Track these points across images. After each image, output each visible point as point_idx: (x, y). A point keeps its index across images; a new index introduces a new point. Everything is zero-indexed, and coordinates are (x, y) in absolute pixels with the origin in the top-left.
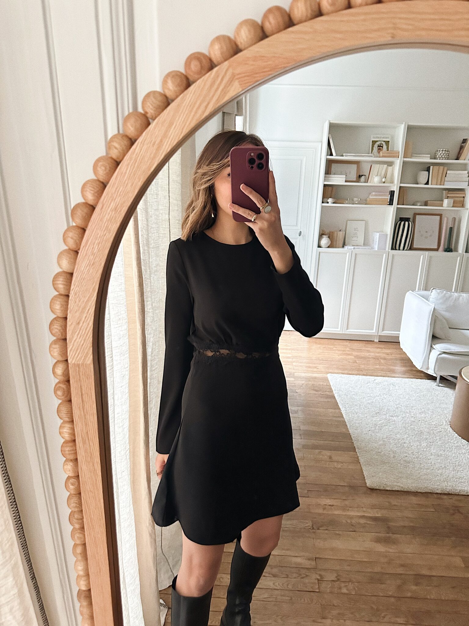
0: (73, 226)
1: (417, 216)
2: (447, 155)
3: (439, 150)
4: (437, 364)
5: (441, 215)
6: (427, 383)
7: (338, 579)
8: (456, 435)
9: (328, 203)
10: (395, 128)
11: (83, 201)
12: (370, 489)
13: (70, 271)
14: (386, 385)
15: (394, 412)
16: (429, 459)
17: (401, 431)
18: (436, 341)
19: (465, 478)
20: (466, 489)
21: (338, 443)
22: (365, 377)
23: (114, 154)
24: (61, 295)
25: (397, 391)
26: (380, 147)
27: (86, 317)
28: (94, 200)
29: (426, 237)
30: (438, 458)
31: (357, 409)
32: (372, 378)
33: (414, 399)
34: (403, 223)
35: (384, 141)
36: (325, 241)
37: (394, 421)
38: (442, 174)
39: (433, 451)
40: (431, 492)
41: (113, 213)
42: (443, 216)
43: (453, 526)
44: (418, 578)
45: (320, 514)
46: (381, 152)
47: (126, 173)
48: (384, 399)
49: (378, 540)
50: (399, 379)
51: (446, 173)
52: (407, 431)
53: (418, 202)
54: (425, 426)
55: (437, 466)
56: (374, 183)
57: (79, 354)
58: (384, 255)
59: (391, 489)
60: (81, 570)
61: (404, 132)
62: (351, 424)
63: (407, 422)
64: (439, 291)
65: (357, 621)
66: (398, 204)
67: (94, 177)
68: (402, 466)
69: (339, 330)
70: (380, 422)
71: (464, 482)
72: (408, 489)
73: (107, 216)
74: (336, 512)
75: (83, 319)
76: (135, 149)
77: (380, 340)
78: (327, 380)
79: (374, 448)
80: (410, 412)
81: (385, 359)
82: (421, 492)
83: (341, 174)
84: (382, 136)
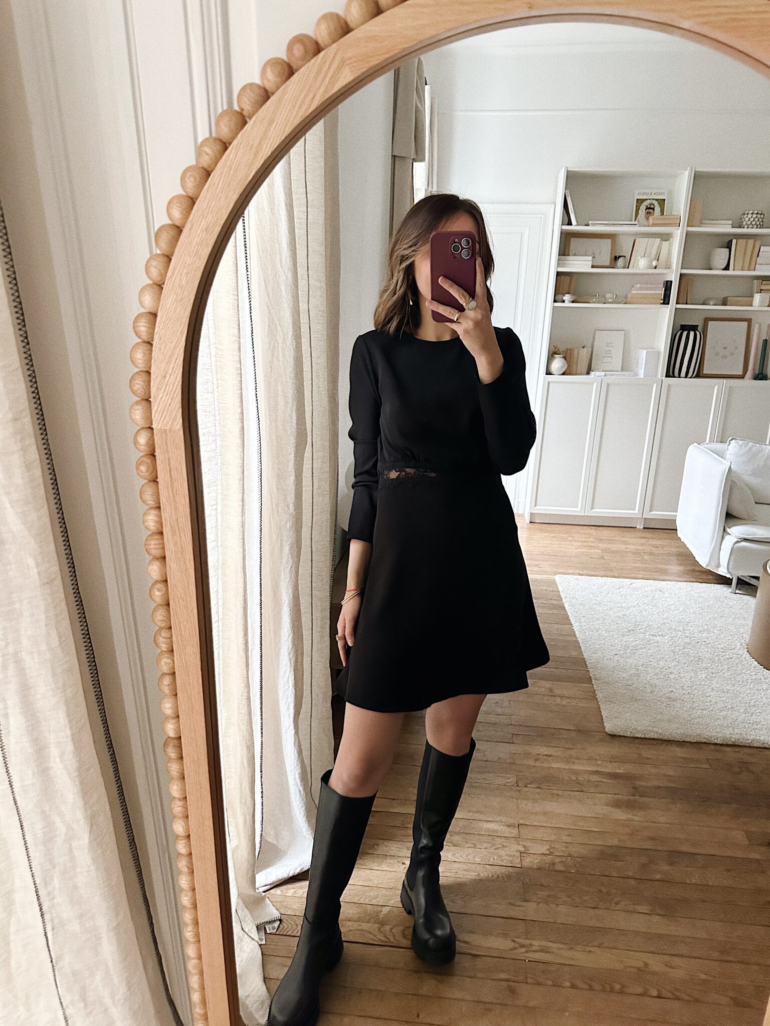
0: (157, 254)
1: (710, 323)
2: (761, 220)
3: (747, 212)
4: (732, 557)
5: (749, 321)
6: (717, 589)
7: (551, 852)
8: (756, 663)
9: (564, 301)
10: (676, 176)
11: (170, 222)
12: (610, 735)
13: (153, 311)
14: (649, 592)
15: (659, 630)
16: (707, 697)
17: (668, 657)
18: (731, 522)
19: (762, 723)
20: (762, 738)
21: (563, 671)
22: (616, 579)
23: (206, 161)
24: (144, 342)
25: (667, 600)
26: (650, 209)
27: (173, 368)
28: (182, 219)
29: (725, 357)
30: (723, 695)
31: (598, 624)
32: (628, 581)
33: (692, 611)
34: (685, 333)
36: (558, 364)
37: (657, 642)
38: (752, 252)
39: (715, 685)
40: (707, 742)
41: (205, 233)
42: (753, 322)
43: (736, 789)
44: (674, 856)
45: (529, 767)
46: (651, 218)
47: (218, 184)
48: (644, 611)
49: (617, 804)
50: (670, 582)
51: (759, 251)
52: (677, 656)
53: (710, 298)
54: (706, 650)
55: (719, 706)
56: (640, 269)
57: (165, 418)
58: (655, 385)
59: (643, 736)
60: (169, 708)
61: (689, 184)
62: (588, 646)
63: (677, 643)
64: (741, 442)
65: (576, 907)
66: (677, 303)
67: (181, 192)
68: (664, 705)
69: (579, 509)
70: (635, 643)
71: (761, 729)
72: (670, 736)
73: (196, 239)
74: (555, 766)
75: (170, 372)
76: (230, 154)
77: (647, 526)
78: (554, 583)
79: (622, 679)
80: (684, 629)
81: (651, 554)
82: (690, 742)
83: (585, 254)
84: (653, 191)
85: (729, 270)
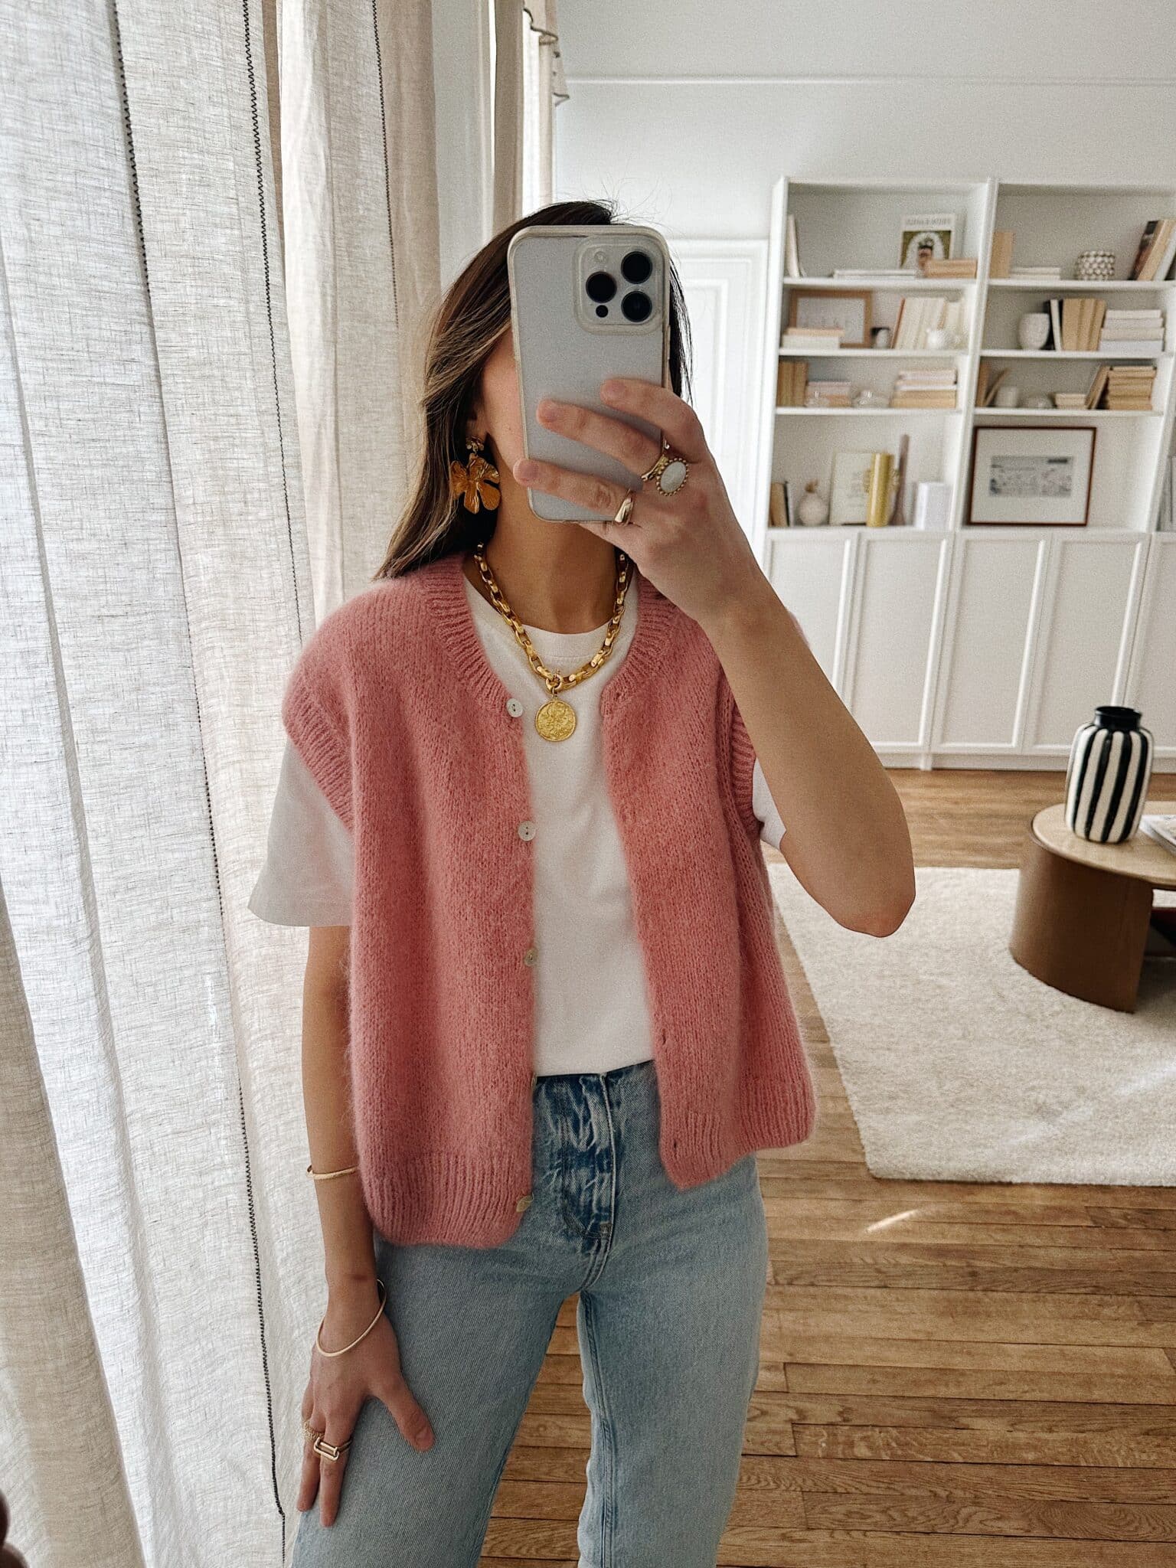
2: (1109, 266)
3: (1087, 253)
7: (844, 1420)
10: (965, 193)
26: (926, 248)
35: (937, 232)
44: (1054, 1412)
46: (929, 263)
49: (948, 1310)
51: (1104, 318)
56: (912, 350)
58: (944, 543)
61: (990, 204)
65: (897, 1533)
66: (977, 405)
77: (937, 766)
81: (949, 815)
83: (823, 326)
84: (931, 217)
85: (1054, 349)
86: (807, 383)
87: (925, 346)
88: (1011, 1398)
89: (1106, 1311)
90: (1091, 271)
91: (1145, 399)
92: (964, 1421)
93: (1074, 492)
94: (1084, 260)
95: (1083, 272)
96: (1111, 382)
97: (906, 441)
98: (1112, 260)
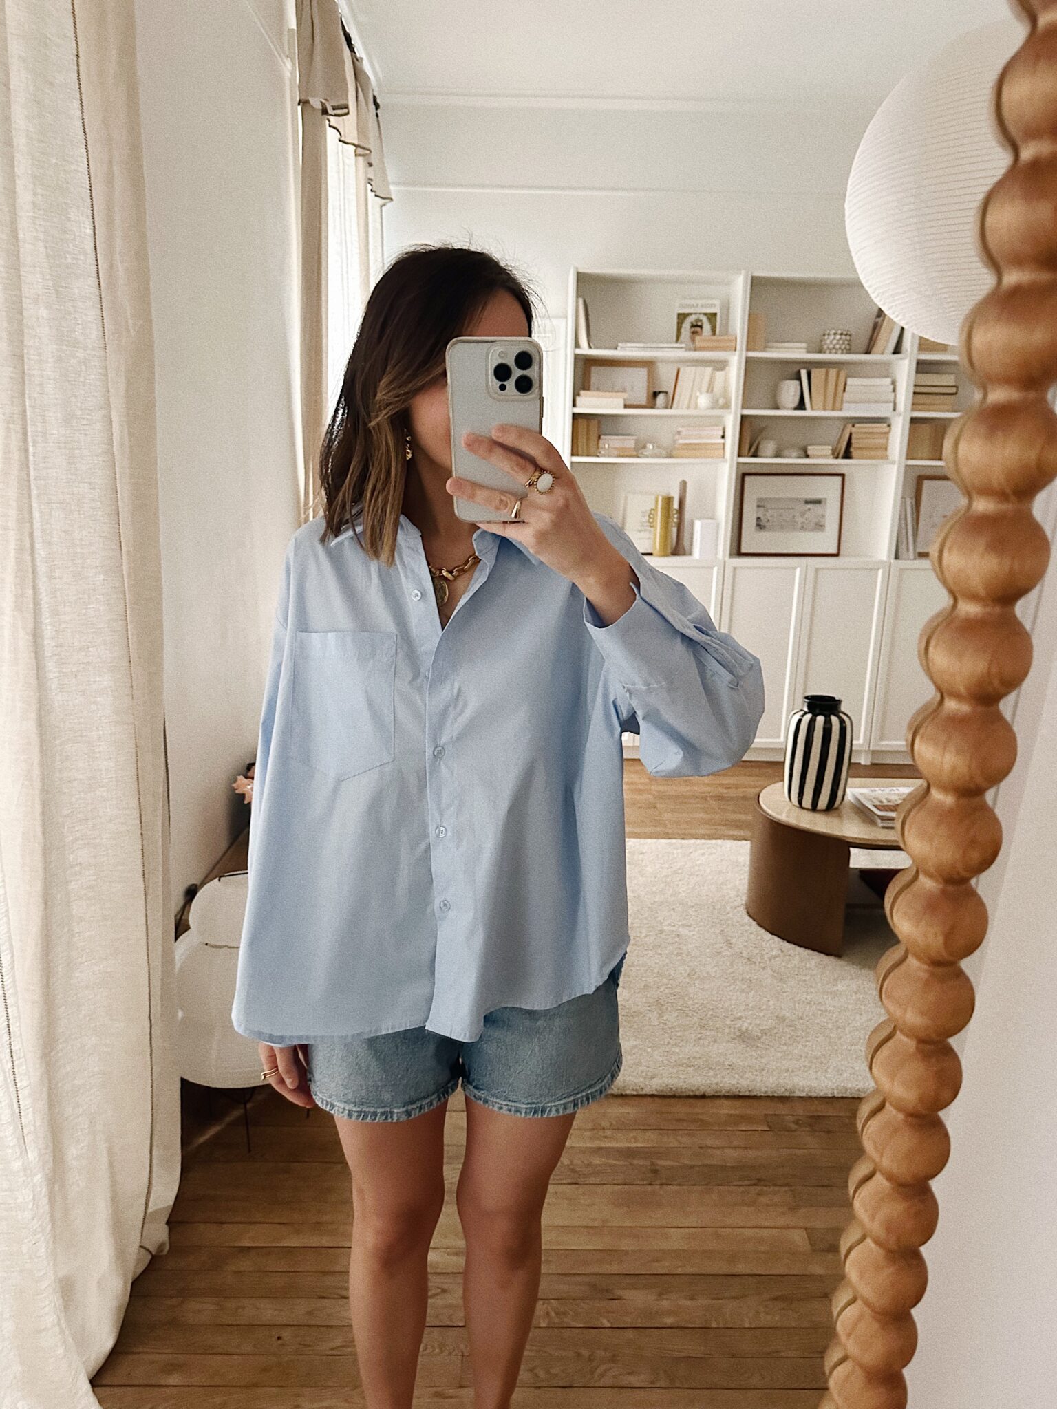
2: (846, 343)
3: (827, 332)
10: (729, 283)
26: (696, 327)
35: (705, 314)
38: (837, 386)
44: (697, 1283)
46: (698, 338)
49: (624, 1201)
51: (845, 384)
56: (687, 409)
58: (715, 569)
61: (745, 291)
66: (739, 456)
83: (612, 390)
84: (700, 302)
85: (805, 409)
86: (599, 437)
87: (696, 407)
88: (664, 1272)
89: (764, 1200)
90: (831, 346)
91: (881, 451)
92: (619, 1293)
93: (828, 527)
94: (826, 337)
95: (825, 347)
96: (853, 436)
97: (684, 485)
98: (848, 338)
